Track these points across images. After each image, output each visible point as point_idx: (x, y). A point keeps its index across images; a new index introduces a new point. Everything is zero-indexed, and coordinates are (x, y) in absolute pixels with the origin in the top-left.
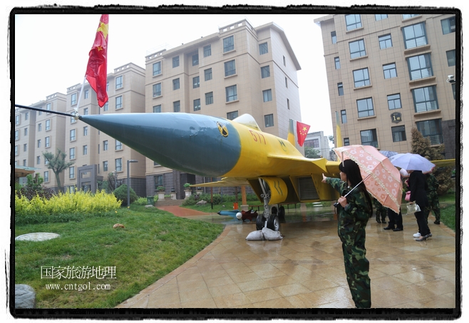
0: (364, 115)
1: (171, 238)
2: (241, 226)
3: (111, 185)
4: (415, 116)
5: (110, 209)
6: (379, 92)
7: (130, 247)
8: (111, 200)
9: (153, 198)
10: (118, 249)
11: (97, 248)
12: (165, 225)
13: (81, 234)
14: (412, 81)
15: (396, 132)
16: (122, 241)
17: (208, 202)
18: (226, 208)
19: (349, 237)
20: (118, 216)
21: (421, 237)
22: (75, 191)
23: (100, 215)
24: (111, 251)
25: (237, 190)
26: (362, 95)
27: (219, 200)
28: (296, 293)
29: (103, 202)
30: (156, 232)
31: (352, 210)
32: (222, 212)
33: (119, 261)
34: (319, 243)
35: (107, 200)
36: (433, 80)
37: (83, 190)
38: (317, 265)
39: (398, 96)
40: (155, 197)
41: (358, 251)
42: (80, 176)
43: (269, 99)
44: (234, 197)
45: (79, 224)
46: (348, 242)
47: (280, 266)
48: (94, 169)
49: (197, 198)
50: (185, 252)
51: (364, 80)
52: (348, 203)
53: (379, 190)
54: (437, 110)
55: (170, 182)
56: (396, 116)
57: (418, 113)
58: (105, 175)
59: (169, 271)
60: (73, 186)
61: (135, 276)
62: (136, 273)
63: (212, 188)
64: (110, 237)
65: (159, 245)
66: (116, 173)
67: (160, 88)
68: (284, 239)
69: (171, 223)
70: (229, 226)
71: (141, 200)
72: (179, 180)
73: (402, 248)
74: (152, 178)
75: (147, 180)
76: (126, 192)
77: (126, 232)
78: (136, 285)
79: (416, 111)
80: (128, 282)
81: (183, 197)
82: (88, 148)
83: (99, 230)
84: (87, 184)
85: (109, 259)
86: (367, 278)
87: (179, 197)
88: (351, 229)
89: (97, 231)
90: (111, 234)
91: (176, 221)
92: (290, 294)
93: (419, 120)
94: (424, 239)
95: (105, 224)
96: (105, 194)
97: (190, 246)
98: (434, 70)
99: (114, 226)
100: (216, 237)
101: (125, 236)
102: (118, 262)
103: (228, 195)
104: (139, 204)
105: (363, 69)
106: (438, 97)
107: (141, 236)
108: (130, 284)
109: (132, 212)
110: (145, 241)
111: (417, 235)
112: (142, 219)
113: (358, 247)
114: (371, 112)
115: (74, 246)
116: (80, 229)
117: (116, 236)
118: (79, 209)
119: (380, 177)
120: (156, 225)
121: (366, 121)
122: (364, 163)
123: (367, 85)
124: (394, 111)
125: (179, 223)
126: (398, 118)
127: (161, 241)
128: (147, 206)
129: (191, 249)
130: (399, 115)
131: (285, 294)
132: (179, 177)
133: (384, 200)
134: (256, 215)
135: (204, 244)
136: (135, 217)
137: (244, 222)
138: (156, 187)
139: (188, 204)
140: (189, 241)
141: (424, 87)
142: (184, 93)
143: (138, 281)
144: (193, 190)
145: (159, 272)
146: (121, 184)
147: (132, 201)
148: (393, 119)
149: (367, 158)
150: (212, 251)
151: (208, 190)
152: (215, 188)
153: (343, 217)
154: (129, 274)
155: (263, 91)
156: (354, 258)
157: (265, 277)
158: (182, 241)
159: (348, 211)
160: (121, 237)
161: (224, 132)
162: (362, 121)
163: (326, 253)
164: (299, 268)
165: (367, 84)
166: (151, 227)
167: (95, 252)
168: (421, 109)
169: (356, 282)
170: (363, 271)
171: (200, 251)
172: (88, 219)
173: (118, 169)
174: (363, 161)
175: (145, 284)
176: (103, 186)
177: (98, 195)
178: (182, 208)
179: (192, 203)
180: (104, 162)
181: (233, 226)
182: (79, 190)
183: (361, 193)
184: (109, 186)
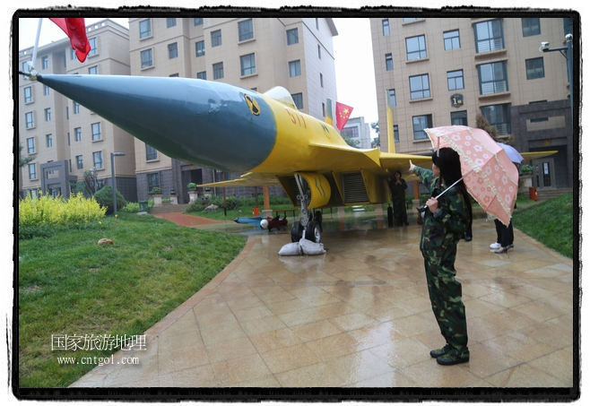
0: (418, 96)
1: (179, 256)
2: (268, 237)
3: (89, 187)
4: (481, 99)
5: (92, 219)
6: (438, 68)
7: (124, 269)
8: (92, 206)
9: (147, 203)
10: (107, 274)
11: (77, 275)
12: (168, 239)
13: (53, 254)
14: (479, 54)
15: (456, 118)
16: (112, 262)
17: (220, 207)
18: (244, 214)
19: (435, 253)
20: (104, 228)
21: (502, 249)
22: (39, 196)
23: (77, 227)
24: (98, 276)
25: (257, 192)
26: (415, 70)
27: (234, 204)
28: (359, 326)
29: (81, 209)
30: (157, 248)
31: (443, 217)
32: (240, 220)
33: (111, 291)
34: (374, 257)
35: (85, 206)
36: (504, 53)
37: (51, 194)
38: (379, 288)
39: (460, 73)
40: (150, 201)
41: (446, 273)
42: (44, 176)
43: (298, 73)
44: (252, 199)
45: (48, 241)
46: (432, 259)
47: (331, 289)
48: (64, 166)
49: (205, 202)
50: (199, 273)
51: (420, 51)
52: (439, 207)
53: (483, 189)
54: (506, 92)
55: (168, 182)
56: (457, 99)
57: (483, 95)
58: (80, 174)
59: (181, 301)
60: (36, 189)
61: (135, 310)
62: (137, 306)
63: (224, 188)
64: (95, 258)
65: (164, 266)
66: (96, 171)
67: (150, 56)
68: (327, 253)
69: (176, 235)
70: (252, 238)
71: (131, 206)
72: (180, 180)
73: (480, 263)
74: (145, 177)
75: (138, 180)
76: (110, 196)
77: (117, 250)
78: (138, 322)
79: (481, 93)
80: (126, 319)
81: (187, 200)
82: (54, 138)
83: (78, 248)
84: (55, 186)
85: (97, 289)
86: (460, 304)
87: (182, 201)
88: (439, 243)
89: (75, 250)
90: (95, 252)
91: (184, 233)
92: (353, 327)
93: (484, 104)
94: (505, 251)
95: (85, 240)
96: (83, 199)
97: (206, 266)
98: (505, 41)
99: (100, 242)
100: (238, 253)
101: (116, 256)
102: (108, 292)
103: (245, 198)
104: (129, 212)
105: (418, 36)
106: (509, 76)
107: (138, 254)
108: (130, 321)
109: (122, 222)
110: (144, 261)
111: (495, 245)
112: (137, 231)
113: (446, 266)
114: (427, 93)
115: (43, 272)
116: (51, 248)
117: (104, 256)
118: (47, 220)
119: (492, 177)
120: (157, 238)
121: (420, 104)
122: (471, 156)
123: (423, 58)
124: (454, 92)
125: (187, 235)
126: (460, 102)
127: (165, 260)
128: (140, 214)
129: (207, 269)
130: (460, 97)
131: (346, 328)
132: (180, 175)
133: (487, 205)
134: (285, 222)
135: (223, 263)
136: (127, 229)
137: (270, 231)
138: (150, 189)
139: (193, 210)
140: (203, 259)
141: (491, 63)
142: (183, 64)
143: (140, 318)
144: (199, 191)
145: (168, 304)
146: (102, 186)
147: (119, 207)
148: (453, 101)
149: (475, 147)
150: (237, 272)
151: (218, 191)
152: (228, 188)
153: (431, 224)
154: (126, 307)
155: (290, 63)
156: (441, 282)
157: (314, 304)
158: (194, 259)
159: (439, 219)
160: (110, 257)
161: (255, 109)
162: (415, 104)
163: (387, 271)
164: (356, 290)
165: (423, 56)
166: (151, 241)
167: (75, 279)
168: (489, 90)
169: (447, 312)
170: (454, 297)
171: (219, 271)
172: (61, 233)
173: (98, 166)
174: (469, 152)
175: (151, 321)
176: (77, 189)
177: (72, 200)
178: (186, 215)
179: (200, 208)
180: (77, 157)
181: (258, 237)
182: (44, 194)
183: (458, 195)
184: (86, 188)
